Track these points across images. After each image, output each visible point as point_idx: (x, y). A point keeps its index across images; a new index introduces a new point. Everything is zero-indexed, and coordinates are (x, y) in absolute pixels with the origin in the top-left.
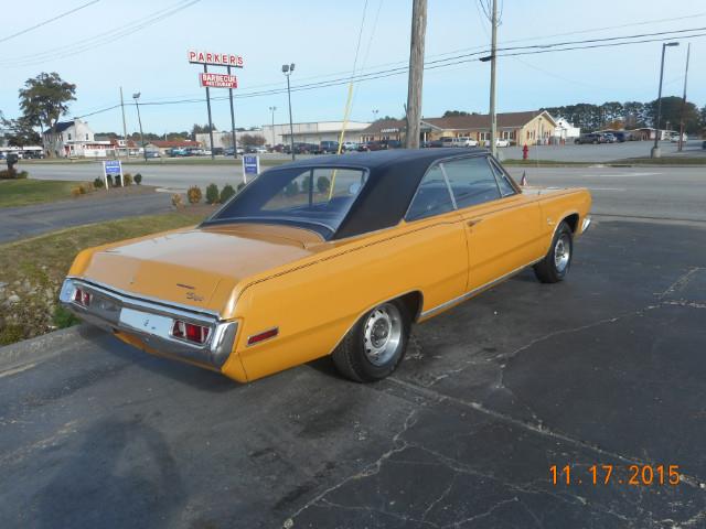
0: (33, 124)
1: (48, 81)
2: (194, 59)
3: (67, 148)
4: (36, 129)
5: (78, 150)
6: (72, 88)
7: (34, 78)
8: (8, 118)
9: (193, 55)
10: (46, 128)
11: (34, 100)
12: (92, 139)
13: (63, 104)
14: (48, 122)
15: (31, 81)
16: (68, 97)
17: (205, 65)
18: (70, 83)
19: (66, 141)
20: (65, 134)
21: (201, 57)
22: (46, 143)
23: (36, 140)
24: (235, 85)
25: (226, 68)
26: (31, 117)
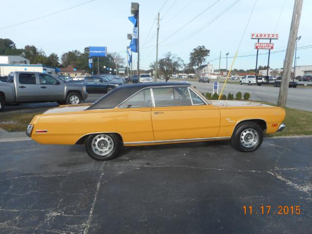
0: (193, 65)
1: (201, 49)
2: (254, 37)
3: (203, 75)
4: (194, 67)
5: (207, 76)
6: (208, 51)
7: (196, 48)
8: (185, 63)
9: (253, 35)
10: (197, 67)
11: (195, 56)
12: (213, 72)
13: (204, 58)
14: (198, 65)
15: (195, 49)
16: (206, 55)
17: (259, 39)
18: (208, 50)
19: (203, 72)
20: (203, 69)
21: (257, 35)
22: (196, 73)
23: (193, 71)
24: (272, 48)
25: (269, 40)
26: (192, 63)
